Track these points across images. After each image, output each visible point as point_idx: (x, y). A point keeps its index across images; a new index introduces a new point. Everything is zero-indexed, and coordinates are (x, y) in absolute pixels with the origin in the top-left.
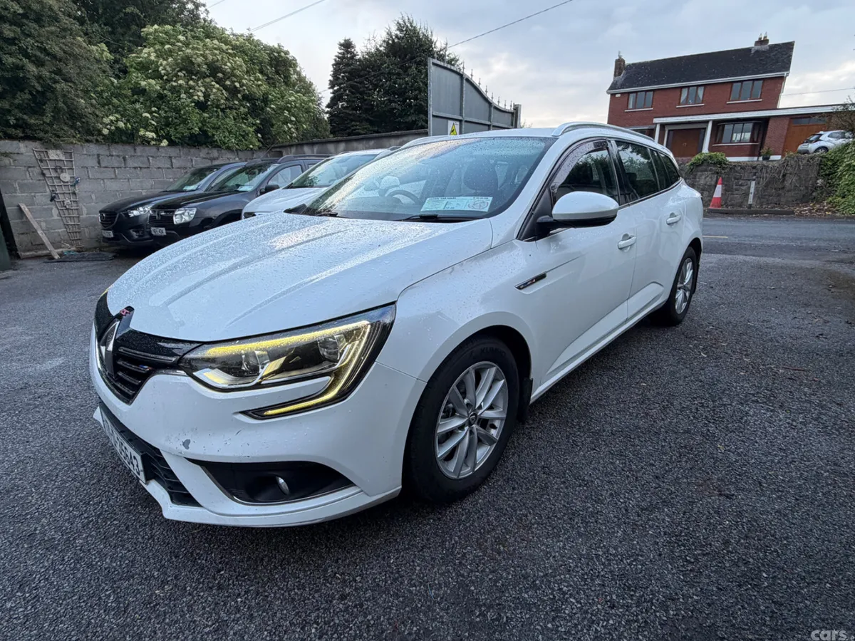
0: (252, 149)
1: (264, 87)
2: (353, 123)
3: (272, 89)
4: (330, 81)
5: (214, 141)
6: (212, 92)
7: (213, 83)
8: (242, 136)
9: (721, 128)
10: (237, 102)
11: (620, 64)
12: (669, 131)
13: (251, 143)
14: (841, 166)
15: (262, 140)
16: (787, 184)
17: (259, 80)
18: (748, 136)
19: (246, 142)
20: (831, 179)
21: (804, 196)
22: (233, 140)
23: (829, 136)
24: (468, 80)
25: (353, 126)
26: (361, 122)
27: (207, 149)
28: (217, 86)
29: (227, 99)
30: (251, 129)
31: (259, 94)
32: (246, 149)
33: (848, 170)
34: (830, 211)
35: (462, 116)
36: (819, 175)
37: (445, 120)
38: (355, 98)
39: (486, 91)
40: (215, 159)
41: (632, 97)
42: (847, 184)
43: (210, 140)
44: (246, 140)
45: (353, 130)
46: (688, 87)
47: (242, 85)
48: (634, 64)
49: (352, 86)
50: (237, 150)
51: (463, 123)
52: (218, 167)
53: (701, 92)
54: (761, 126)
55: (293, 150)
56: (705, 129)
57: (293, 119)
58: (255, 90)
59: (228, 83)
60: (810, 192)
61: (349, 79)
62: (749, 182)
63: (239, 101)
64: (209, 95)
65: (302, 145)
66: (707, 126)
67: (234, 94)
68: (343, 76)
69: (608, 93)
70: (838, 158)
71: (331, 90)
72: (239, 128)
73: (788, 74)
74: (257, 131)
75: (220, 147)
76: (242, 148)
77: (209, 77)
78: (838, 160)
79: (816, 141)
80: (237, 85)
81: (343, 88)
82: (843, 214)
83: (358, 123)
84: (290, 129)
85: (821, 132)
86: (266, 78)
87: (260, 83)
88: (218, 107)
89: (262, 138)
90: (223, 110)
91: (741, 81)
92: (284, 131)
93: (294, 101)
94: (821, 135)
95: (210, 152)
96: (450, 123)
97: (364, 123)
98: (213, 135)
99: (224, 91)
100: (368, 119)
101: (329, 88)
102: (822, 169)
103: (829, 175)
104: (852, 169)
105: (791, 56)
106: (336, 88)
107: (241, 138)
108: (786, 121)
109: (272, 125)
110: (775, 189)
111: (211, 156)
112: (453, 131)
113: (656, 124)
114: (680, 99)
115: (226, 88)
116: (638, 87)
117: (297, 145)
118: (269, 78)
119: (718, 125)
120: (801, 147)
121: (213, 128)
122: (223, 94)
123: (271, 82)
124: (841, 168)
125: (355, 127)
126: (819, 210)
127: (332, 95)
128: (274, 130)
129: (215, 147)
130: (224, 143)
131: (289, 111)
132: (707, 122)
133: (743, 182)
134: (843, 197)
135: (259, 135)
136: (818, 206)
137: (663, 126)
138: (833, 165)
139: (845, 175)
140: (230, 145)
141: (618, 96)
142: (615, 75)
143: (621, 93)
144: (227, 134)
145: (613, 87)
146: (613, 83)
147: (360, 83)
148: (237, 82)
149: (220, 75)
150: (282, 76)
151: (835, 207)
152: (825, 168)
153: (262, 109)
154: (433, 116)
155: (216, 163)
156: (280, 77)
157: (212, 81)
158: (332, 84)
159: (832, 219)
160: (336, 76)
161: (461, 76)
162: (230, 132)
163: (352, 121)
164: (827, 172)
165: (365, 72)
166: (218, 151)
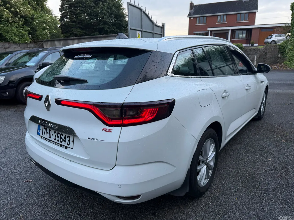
0: (27, 43)
1: (32, 12)
2: (73, 29)
3: (35, 12)
4: (60, 8)
5: (6, 39)
6: (4, 14)
7: (5, 9)
8: (21, 36)
9: (234, 32)
10: (17, 19)
11: (191, 4)
12: (214, 33)
13: (27, 40)
14: (287, 49)
15: (31, 38)
16: (268, 56)
17: (29, 8)
18: (244, 35)
19: (24, 39)
20: (284, 54)
21: (274, 61)
22: (17, 38)
23: (275, 36)
24: (144, 13)
25: (73, 30)
26: (77, 28)
27: (2, 43)
28: (7, 11)
29: (12, 17)
30: (26, 33)
31: (30, 15)
32: (24, 43)
33: (289, 51)
34: (285, 67)
35: (142, 29)
36: (279, 53)
37: (135, 31)
38: (73, 17)
39: (151, 17)
40: (7, 48)
41: (198, 19)
42: (290, 56)
43: (3, 38)
44: (23, 38)
45: (73, 32)
46: (220, 15)
47: (20, 11)
48: (197, 5)
49: (71, 11)
50: (19, 43)
51: (143, 32)
52: (11, 52)
53: (225, 17)
54: (249, 32)
55: (49, 43)
56: (228, 33)
57: (48, 27)
58: (28, 13)
59: (13, 9)
60: (276, 59)
61: (69, 8)
62: (253, 56)
63: (19, 18)
64: (3, 15)
65: (54, 41)
66: (229, 32)
67: (15, 15)
68: (66, 7)
69: (188, 17)
70: (285, 46)
71: (61, 13)
72: (20, 32)
73: (257, 11)
74: (29, 33)
75: (10, 42)
76: (22, 43)
77: (2, 6)
78: (285, 47)
79: (271, 38)
80: (18, 10)
81: (67, 12)
82: (290, 68)
83: (75, 29)
84: (46, 32)
85: (272, 35)
86: (32, 7)
87: (29, 9)
88: (8, 21)
89: (32, 37)
90: (10, 23)
91: (240, 14)
92: (44, 34)
93: (49, 19)
94: (272, 36)
95: (4, 44)
96: (138, 32)
97: (78, 29)
98: (6, 36)
99: (10, 13)
100: (80, 27)
101: (60, 12)
102: (280, 50)
103: (283, 53)
104: (291, 50)
105: (258, 4)
106: (63, 12)
107: (20, 37)
108: (259, 30)
109: (36, 31)
110: (263, 58)
111: (5, 46)
112: (138, 36)
113: (209, 31)
114: (217, 20)
115: (11, 12)
116: (200, 15)
117: (51, 41)
118: (34, 7)
119: (233, 31)
120: (266, 40)
121: (5, 32)
122: (10, 15)
123: (34, 9)
124: (287, 50)
125: (74, 31)
126: (281, 67)
127: (61, 15)
128: (38, 33)
129: (6, 42)
130: (12, 40)
131: (46, 24)
132: (229, 30)
133: (251, 56)
134: (289, 62)
135: (30, 36)
136: (280, 65)
137: (211, 31)
138: (284, 49)
139: (288, 53)
140: (15, 41)
141: (192, 18)
142: (190, 10)
143: (194, 17)
144: (13, 35)
145: (190, 14)
146: (189, 13)
147: (75, 10)
148: (17, 9)
149: (8, 5)
150: (40, 6)
151: (287, 66)
152: (281, 50)
153: (31, 23)
154: (131, 29)
155: (8, 50)
156: (39, 7)
157: (4, 8)
158: (61, 10)
159: (287, 71)
160: (63, 6)
161: (141, 10)
162: (15, 34)
163: (72, 28)
164: (282, 51)
165: (77, 5)
166: (9, 44)
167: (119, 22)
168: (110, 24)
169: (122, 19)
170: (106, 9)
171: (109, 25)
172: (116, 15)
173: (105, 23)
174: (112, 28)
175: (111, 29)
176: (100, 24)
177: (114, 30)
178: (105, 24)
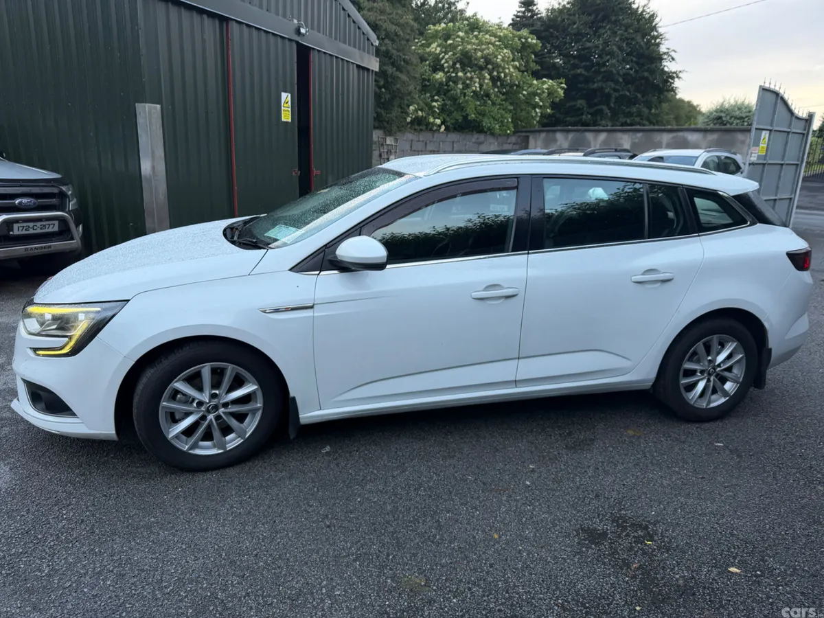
5: (482, 128)
6: (485, 82)
7: (486, 75)
8: (501, 121)
19: (505, 128)
22: (497, 126)
24: (782, 98)
30: (509, 116)
32: (504, 134)
35: (772, 126)
37: (761, 131)
44: (504, 126)
51: (772, 132)
55: (537, 136)
64: (483, 86)
72: (501, 115)
75: (486, 133)
76: (502, 134)
77: (484, 69)
95: (479, 137)
96: (764, 133)
98: (482, 122)
107: (500, 123)
121: (481, 115)
129: (481, 133)
130: (490, 129)
140: (495, 131)
144: (492, 120)
154: (756, 129)
161: (777, 95)
165: (547, 33)
166: (485, 136)
167: (646, 74)
168: (621, 80)
169: (656, 67)
170: (618, 42)
171: (617, 82)
172: (641, 56)
173: (609, 77)
174: (623, 90)
175: (621, 93)
176: (595, 80)
177: (628, 94)
178: (607, 81)
